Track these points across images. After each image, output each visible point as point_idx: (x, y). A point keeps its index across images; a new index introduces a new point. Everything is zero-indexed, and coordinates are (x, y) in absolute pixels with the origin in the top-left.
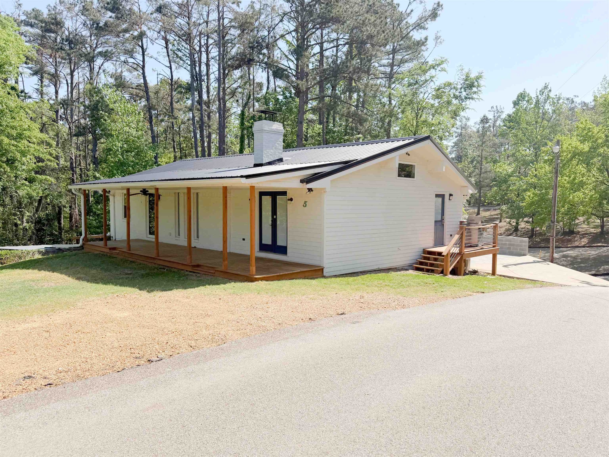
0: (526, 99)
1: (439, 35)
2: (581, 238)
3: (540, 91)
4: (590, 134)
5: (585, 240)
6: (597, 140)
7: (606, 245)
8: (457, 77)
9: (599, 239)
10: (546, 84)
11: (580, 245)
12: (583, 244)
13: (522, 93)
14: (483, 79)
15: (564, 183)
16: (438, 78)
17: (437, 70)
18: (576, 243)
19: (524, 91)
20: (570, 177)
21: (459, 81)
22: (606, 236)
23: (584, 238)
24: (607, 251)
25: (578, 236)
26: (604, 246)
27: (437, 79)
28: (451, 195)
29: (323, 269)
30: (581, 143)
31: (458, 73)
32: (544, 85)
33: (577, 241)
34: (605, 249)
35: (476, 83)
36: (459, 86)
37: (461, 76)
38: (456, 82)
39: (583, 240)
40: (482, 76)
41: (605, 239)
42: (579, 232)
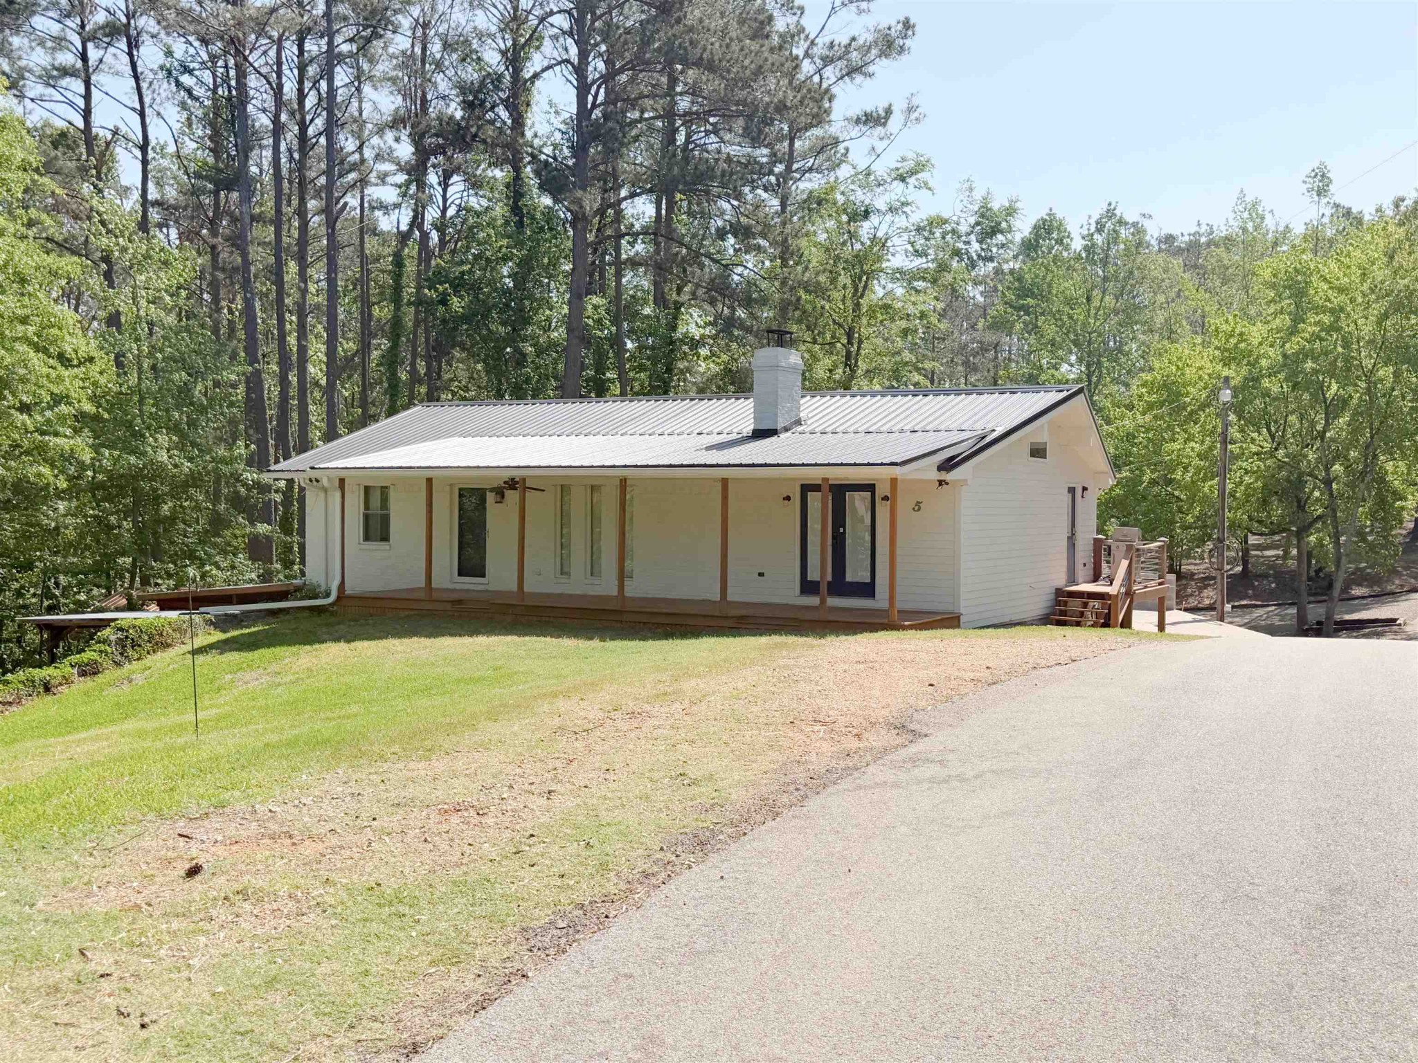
0: (1055, 235)
1: (915, 102)
2: (1201, 590)
3: (1097, 223)
4: (1243, 345)
5: (1211, 594)
6: (1256, 361)
7: (1259, 603)
8: (959, 206)
9: (1241, 589)
10: (1110, 204)
11: (1200, 606)
12: (1207, 602)
13: (1046, 220)
14: (1020, 216)
15: (1190, 457)
16: (917, 207)
17: (911, 187)
18: (1190, 600)
19: (1049, 215)
20: (1203, 442)
21: (964, 215)
22: (1256, 583)
23: (1206, 587)
24: (1268, 617)
25: (1193, 583)
26: (1256, 606)
27: (914, 209)
28: (1085, 489)
29: (959, 617)
30: (1225, 365)
31: (961, 197)
32: (1105, 207)
33: (1192, 595)
34: (1261, 611)
35: (1004, 225)
36: (963, 229)
37: (969, 205)
38: (955, 218)
39: (1206, 593)
40: (1018, 209)
41: (1254, 588)
42: (1193, 574)
